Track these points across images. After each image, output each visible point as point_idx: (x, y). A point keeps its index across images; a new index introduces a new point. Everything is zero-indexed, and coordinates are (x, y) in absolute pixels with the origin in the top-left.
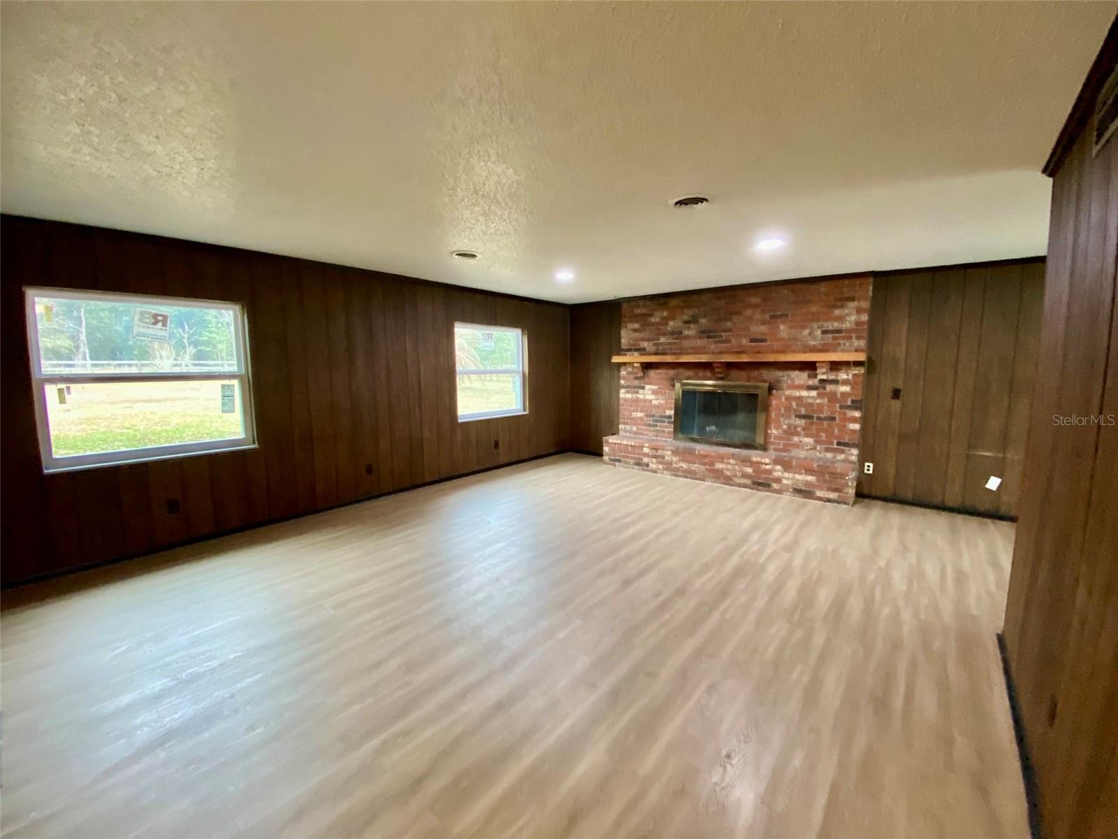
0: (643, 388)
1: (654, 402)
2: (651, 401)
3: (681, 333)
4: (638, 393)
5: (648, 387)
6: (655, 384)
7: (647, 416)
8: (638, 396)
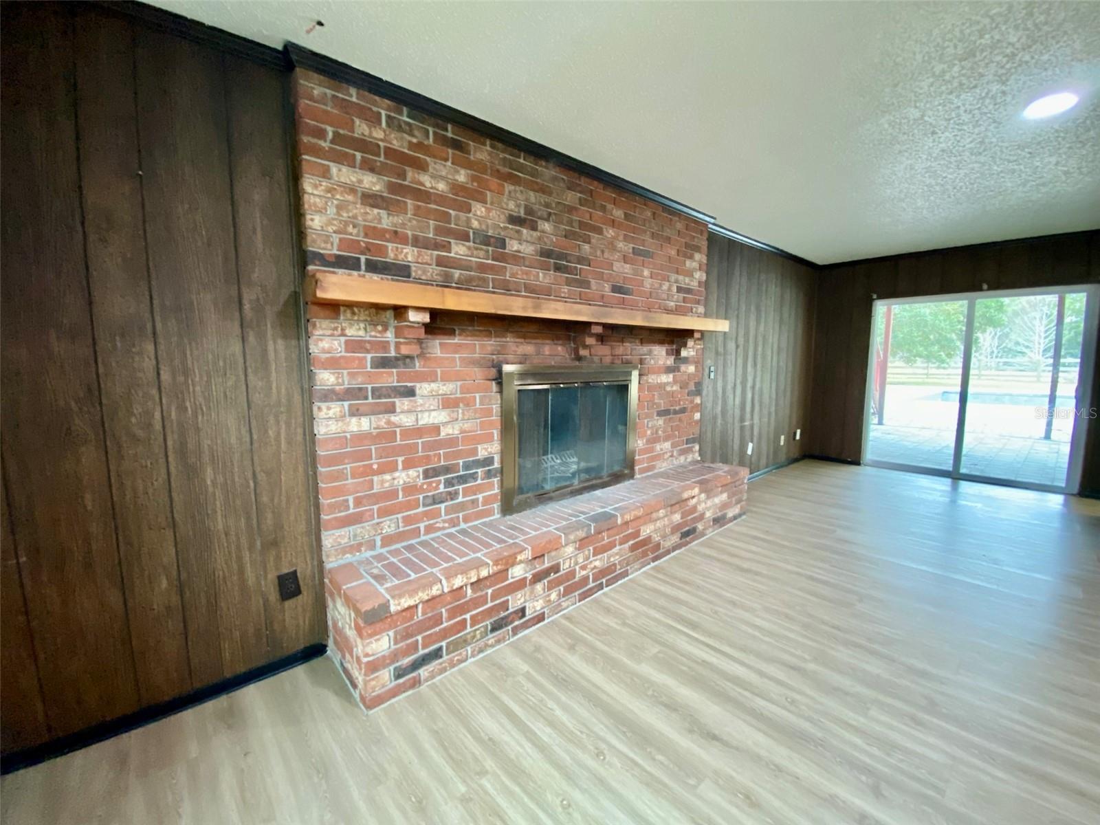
0: (411, 393)
1: (445, 432)
2: (436, 429)
3: (502, 243)
4: (391, 409)
5: (423, 388)
6: (446, 379)
7: (427, 474)
8: (394, 418)
